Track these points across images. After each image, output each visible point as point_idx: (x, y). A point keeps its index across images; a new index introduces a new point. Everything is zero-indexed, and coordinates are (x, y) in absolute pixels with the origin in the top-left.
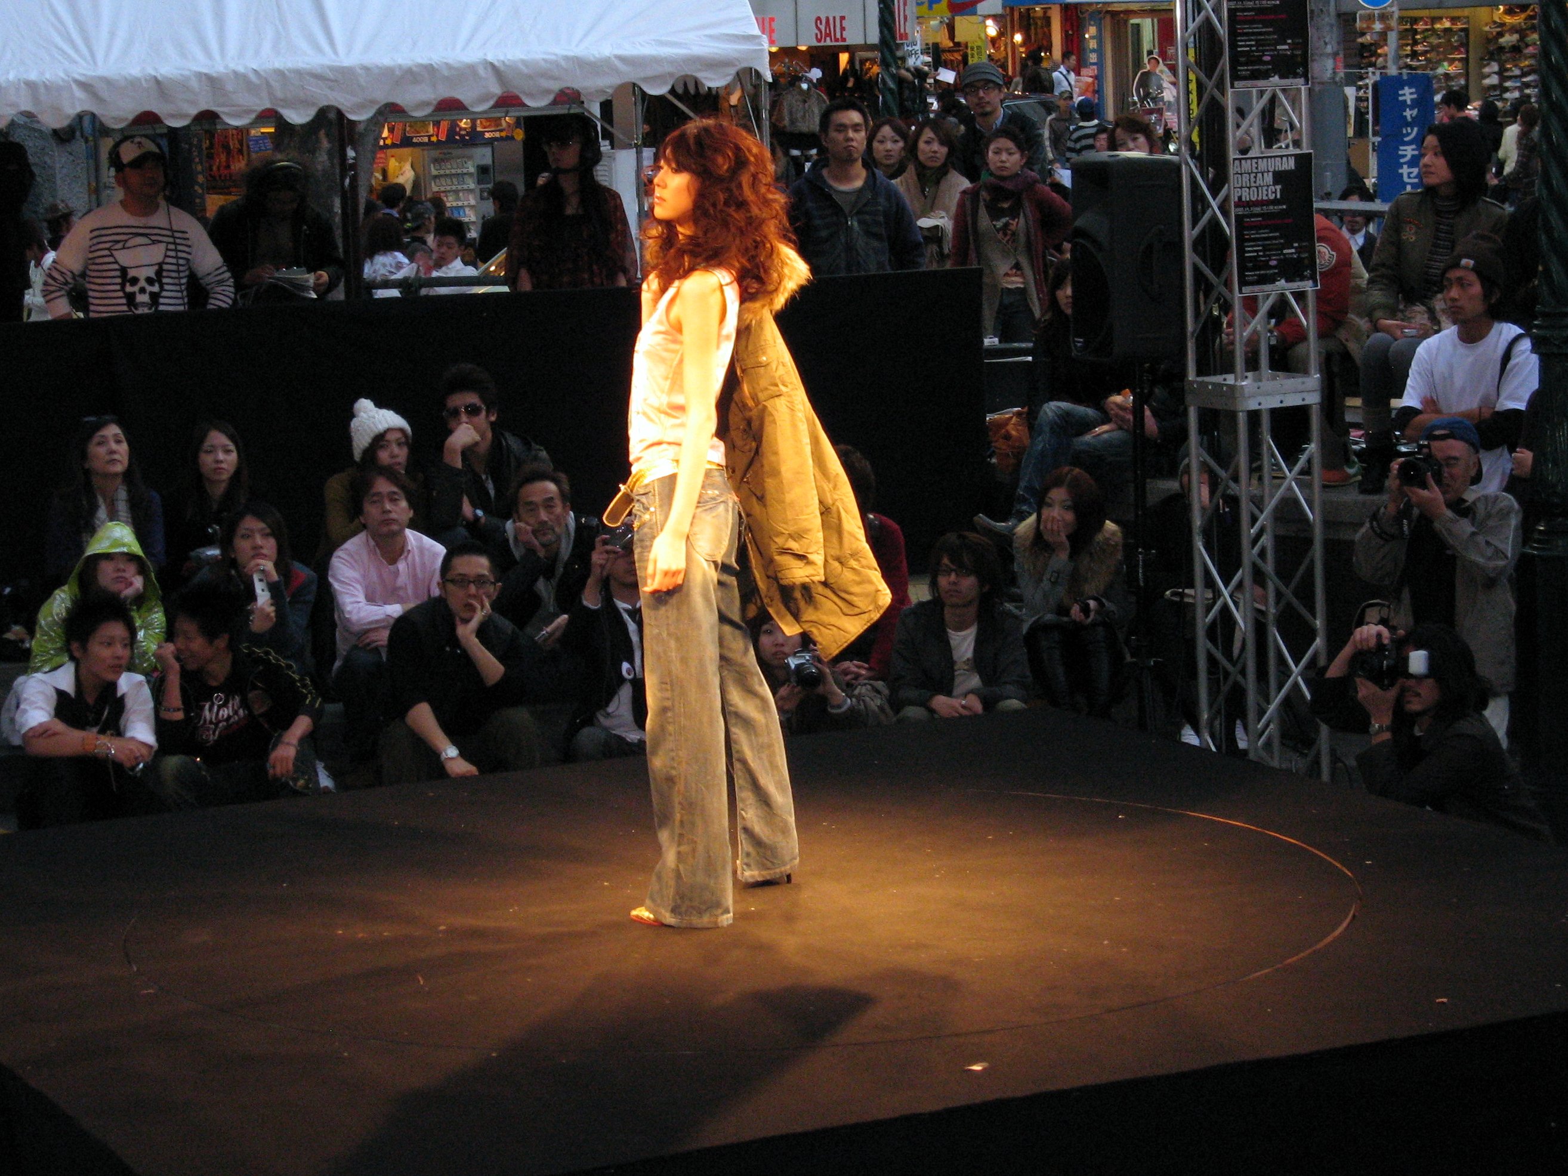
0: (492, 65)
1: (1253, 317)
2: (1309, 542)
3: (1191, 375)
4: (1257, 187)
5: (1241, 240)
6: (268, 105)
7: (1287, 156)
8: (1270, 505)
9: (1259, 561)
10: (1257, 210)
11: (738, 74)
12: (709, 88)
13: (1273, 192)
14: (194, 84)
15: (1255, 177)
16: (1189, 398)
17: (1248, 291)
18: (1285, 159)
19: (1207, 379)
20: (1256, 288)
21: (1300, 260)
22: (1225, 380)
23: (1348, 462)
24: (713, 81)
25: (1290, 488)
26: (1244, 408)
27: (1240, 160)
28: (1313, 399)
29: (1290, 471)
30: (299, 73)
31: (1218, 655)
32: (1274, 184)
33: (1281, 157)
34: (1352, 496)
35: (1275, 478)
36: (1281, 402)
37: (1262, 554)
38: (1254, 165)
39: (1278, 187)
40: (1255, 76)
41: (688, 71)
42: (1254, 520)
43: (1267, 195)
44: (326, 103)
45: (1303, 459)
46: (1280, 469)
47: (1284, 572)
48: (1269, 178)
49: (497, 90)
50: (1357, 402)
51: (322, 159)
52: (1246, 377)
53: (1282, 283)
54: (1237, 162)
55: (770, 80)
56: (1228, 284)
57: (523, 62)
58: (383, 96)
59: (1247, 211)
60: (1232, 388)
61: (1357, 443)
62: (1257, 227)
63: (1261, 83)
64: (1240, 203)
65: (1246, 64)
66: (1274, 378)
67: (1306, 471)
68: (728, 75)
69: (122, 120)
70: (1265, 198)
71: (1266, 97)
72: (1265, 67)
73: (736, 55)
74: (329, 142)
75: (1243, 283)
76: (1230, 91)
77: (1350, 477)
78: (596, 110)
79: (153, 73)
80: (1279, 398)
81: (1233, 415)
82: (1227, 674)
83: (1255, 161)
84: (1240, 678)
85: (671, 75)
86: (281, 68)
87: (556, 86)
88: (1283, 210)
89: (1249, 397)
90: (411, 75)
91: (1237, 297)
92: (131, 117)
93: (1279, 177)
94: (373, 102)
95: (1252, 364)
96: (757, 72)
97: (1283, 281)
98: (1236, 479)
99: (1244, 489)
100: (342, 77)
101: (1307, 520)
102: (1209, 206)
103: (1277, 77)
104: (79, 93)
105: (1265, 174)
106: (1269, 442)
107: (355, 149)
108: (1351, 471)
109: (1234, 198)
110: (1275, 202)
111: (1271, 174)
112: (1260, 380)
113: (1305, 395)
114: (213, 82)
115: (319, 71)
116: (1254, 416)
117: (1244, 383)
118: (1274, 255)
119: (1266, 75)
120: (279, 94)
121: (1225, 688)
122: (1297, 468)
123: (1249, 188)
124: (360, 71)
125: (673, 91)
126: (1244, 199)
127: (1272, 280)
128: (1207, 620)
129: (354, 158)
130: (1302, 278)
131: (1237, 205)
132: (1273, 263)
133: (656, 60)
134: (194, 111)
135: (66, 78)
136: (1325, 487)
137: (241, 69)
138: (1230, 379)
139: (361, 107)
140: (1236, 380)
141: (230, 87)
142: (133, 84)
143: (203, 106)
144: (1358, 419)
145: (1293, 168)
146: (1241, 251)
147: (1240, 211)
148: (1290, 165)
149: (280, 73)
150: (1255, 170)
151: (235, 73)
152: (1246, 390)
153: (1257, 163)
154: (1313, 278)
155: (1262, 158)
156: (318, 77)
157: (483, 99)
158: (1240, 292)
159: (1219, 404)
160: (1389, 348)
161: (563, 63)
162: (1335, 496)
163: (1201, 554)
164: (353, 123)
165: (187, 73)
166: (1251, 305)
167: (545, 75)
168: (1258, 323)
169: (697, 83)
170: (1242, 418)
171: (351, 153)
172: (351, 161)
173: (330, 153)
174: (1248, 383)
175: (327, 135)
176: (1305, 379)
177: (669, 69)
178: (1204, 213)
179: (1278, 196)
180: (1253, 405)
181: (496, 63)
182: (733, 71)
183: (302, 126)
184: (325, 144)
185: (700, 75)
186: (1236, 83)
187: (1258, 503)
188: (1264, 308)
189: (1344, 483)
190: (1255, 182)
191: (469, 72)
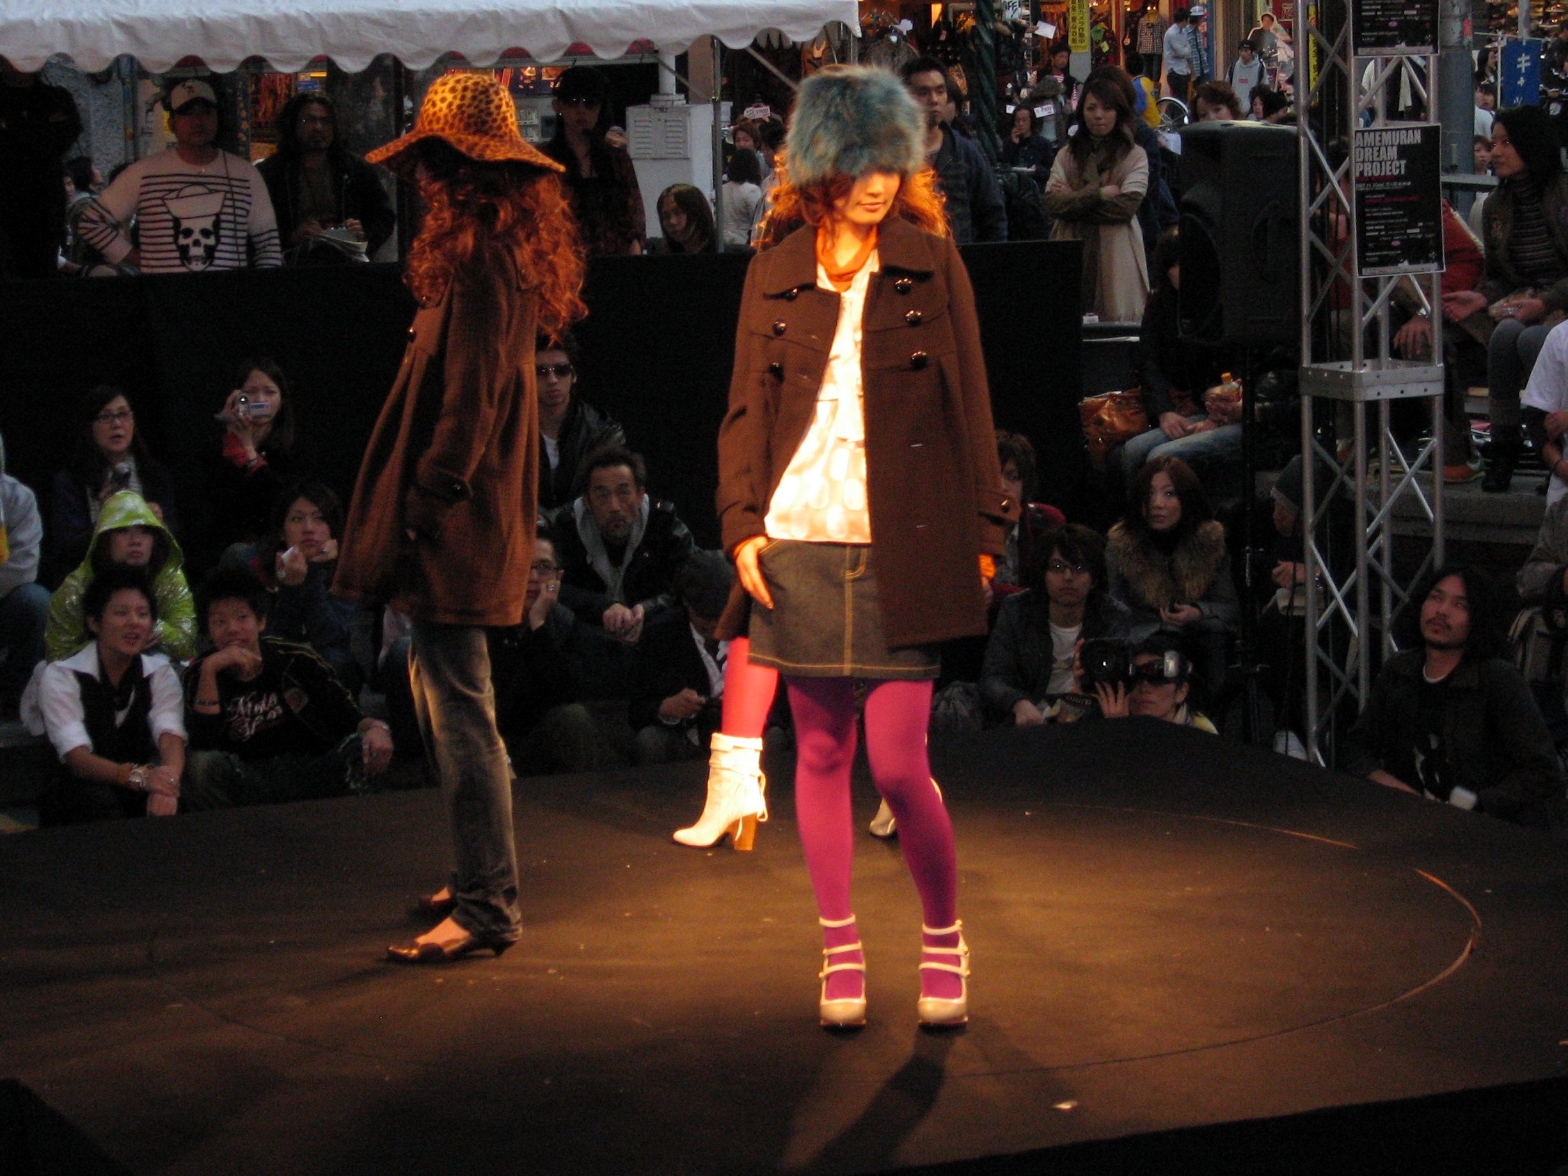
0: (562, 13)
1: (1374, 302)
2: (1430, 542)
3: (1306, 363)
4: (1381, 163)
5: (1362, 217)
6: (320, 52)
7: (1413, 129)
8: (1388, 504)
9: (1374, 562)
10: (1380, 186)
11: (825, 27)
12: (794, 43)
13: (1398, 167)
14: (243, 28)
15: (1379, 151)
16: (1303, 387)
17: (1368, 273)
18: (1410, 132)
19: (1323, 366)
20: (1377, 270)
21: (1425, 241)
22: (1342, 367)
23: (1473, 459)
24: (798, 35)
25: (1409, 485)
26: (1362, 399)
27: (1363, 132)
28: (1436, 389)
29: (1410, 465)
30: (354, 17)
31: (1329, 662)
32: (1400, 158)
33: (1407, 130)
34: (1476, 493)
35: (1392, 472)
36: (1402, 392)
37: (1378, 555)
38: (1378, 138)
39: (1403, 162)
40: (1381, 42)
41: (773, 23)
42: (1370, 518)
43: (1391, 171)
44: (382, 50)
45: (1423, 454)
46: (1398, 463)
47: (1401, 574)
48: (1393, 152)
49: (566, 40)
50: (1484, 392)
51: (377, 109)
52: (1365, 365)
53: (1405, 265)
54: (1360, 135)
55: (859, 35)
56: (1348, 265)
57: (596, 10)
58: (444, 44)
59: (1369, 187)
60: (1350, 376)
61: (1480, 436)
62: (1380, 205)
63: (1387, 50)
64: (1361, 179)
65: (1371, 29)
66: (1394, 367)
67: (1428, 465)
68: (815, 28)
69: (163, 65)
70: (1389, 173)
71: (1391, 66)
72: (1390, 34)
73: (823, 7)
74: (387, 90)
75: (1363, 263)
76: (1353, 60)
77: (1472, 473)
78: (671, 62)
79: (198, 14)
80: (1399, 388)
81: (1349, 405)
82: (1338, 682)
83: (1378, 134)
84: (1352, 688)
85: (753, 27)
86: (336, 11)
87: (631, 37)
88: (1406, 187)
89: (1368, 387)
90: (475, 23)
91: (1357, 279)
92: (174, 62)
93: (1404, 151)
94: (434, 50)
95: (1372, 352)
96: (846, 27)
97: (1406, 263)
98: (1352, 473)
99: (1359, 485)
100: (402, 23)
101: (1425, 519)
102: (1328, 180)
103: (1403, 45)
104: (118, 35)
105: (1389, 148)
106: (1387, 435)
107: (412, 99)
108: (1474, 466)
109: (1355, 174)
110: (1398, 178)
111: (1395, 149)
112: (1380, 368)
113: (1428, 386)
114: (262, 25)
115: (376, 16)
116: (1372, 407)
117: (1362, 372)
118: (1398, 235)
119: (1392, 42)
120: (333, 39)
121: (1335, 700)
122: (1418, 462)
123: (1372, 162)
124: (419, 17)
125: (755, 45)
126: (1365, 174)
127: (1394, 261)
128: (1318, 625)
129: (411, 109)
130: (1428, 260)
131: (1358, 181)
132: (1396, 243)
133: (738, 11)
134: (241, 57)
135: (105, 19)
136: (1446, 483)
137: (292, 12)
138: (1347, 367)
139: (420, 55)
140: (1354, 368)
141: (280, 32)
142: (176, 25)
143: (252, 51)
144: (1484, 409)
145: (1419, 141)
146: (1362, 231)
147: (1361, 187)
148: (1416, 138)
149: (335, 19)
150: (1378, 144)
151: (287, 17)
152: (1364, 380)
153: (1380, 136)
154: (1438, 259)
155: (1386, 131)
156: (374, 22)
157: (550, 50)
158: (1360, 273)
159: (1334, 393)
160: (1518, 334)
161: (638, 12)
162: (1458, 494)
163: (1313, 554)
164: (410, 72)
165: (235, 16)
167: (617, 25)
168: (1379, 308)
169: (781, 36)
170: (1359, 409)
171: (408, 103)
172: (407, 112)
173: (385, 103)
174: (1366, 371)
175: (382, 83)
176: (1428, 368)
177: (750, 21)
178: (1322, 188)
179: (1403, 172)
180: (1371, 395)
181: (566, 11)
182: (820, 25)
183: (356, 74)
184: (380, 93)
185: (784, 29)
186: (1360, 50)
187: (1375, 497)
188: (1384, 292)
189: (1466, 479)
190: (1378, 156)
191: (537, 19)
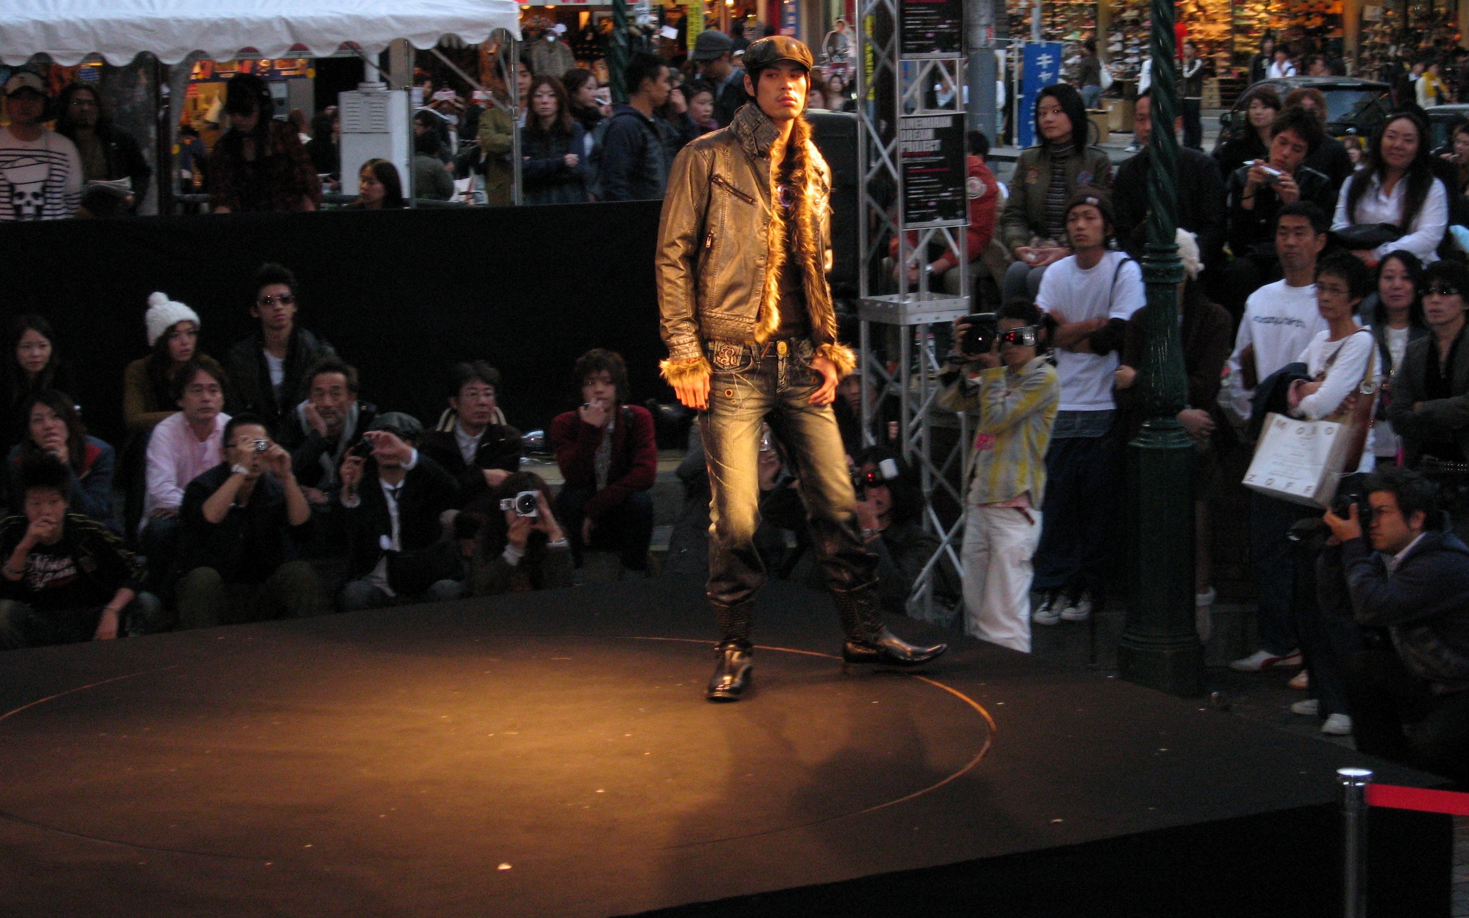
0: (286, 21)
3: (864, 295)
4: (920, 142)
5: (906, 184)
6: (93, 49)
8: (926, 403)
9: (916, 448)
10: (920, 160)
11: (493, 33)
12: (469, 45)
13: (933, 145)
14: (31, 30)
15: (918, 133)
16: (862, 313)
19: (876, 298)
20: (918, 224)
21: (954, 202)
22: (891, 299)
24: (472, 39)
26: (905, 323)
27: (905, 118)
30: (121, 23)
32: (935, 138)
36: (936, 318)
37: (919, 443)
38: (917, 123)
39: (938, 141)
40: (919, 49)
41: (452, 30)
42: (912, 415)
43: (928, 148)
44: (143, 49)
47: (937, 459)
48: (930, 134)
49: (289, 41)
51: (141, 93)
52: (908, 297)
54: (903, 120)
55: (520, 39)
56: (895, 220)
57: (313, 19)
58: (192, 44)
59: (911, 160)
60: (897, 306)
62: (919, 174)
63: (924, 55)
64: (905, 154)
65: (913, 40)
66: (931, 299)
68: (485, 34)
70: (927, 150)
71: (929, 67)
72: (928, 42)
73: (492, 18)
74: (148, 79)
75: (907, 220)
76: (898, 62)
78: (375, 59)
80: (936, 315)
81: (896, 328)
83: (917, 119)
85: (437, 33)
86: (106, 18)
87: (340, 40)
88: (940, 160)
89: (910, 314)
90: (217, 28)
93: (939, 133)
94: (184, 49)
96: (508, 33)
97: (940, 219)
98: (898, 380)
99: (904, 388)
100: (159, 27)
102: (881, 155)
103: (938, 51)
105: (927, 131)
106: (925, 351)
107: (168, 86)
109: (900, 151)
110: (934, 154)
111: (931, 131)
112: (920, 300)
114: (47, 29)
115: (138, 22)
116: (913, 329)
117: (906, 302)
118: (933, 197)
119: (929, 49)
120: (104, 41)
123: (913, 141)
124: (172, 23)
125: (439, 47)
126: (909, 151)
127: (931, 217)
129: (168, 94)
130: (956, 217)
131: (903, 156)
132: (932, 204)
133: (425, 20)
134: (29, 54)
137: (71, 18)
138: (895, 299)
139: (173, 53)
140: (900, 299)
141: (61, 33)
143: (39, 50)
145: (950, 125)
146: (906, 193)
147: (906, 160)
148: (947, 123)
149: (105, 23)
150: (917, 127)
151: (68, 23)
152: (909, 309)
153: (919, 121)
155: (924, 117)
156: (136, 26)
157: (276, 49)
158: (904, 227)
159: (886, 319)
161: (346, 21)
164: (167, 67)
165: (24, 20)
166: (913, 237)
167: (331, 30)
169: (459, 40)
170: (903, 331)
171: (165, 90)
172: (165, 96)
173: (147, 88)
174: (910, 302)
175: (143, 74)
177: (435, 28)
178: (876, 160)
179: (937, 149)
180: (913, 321)
181: (290, 19)
182: (488, 31)
183: (122, 67)
184: (143, 81)
185: (461, 34)
186: (904, 55)
187: (916, 400)
190: (918, 137)
191: (266, 25)
